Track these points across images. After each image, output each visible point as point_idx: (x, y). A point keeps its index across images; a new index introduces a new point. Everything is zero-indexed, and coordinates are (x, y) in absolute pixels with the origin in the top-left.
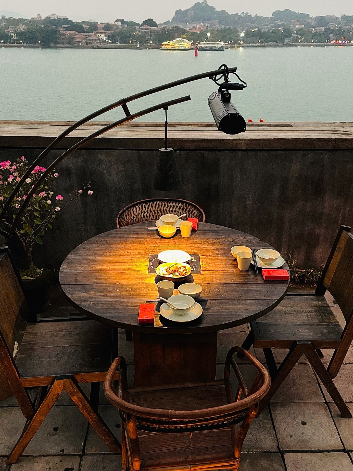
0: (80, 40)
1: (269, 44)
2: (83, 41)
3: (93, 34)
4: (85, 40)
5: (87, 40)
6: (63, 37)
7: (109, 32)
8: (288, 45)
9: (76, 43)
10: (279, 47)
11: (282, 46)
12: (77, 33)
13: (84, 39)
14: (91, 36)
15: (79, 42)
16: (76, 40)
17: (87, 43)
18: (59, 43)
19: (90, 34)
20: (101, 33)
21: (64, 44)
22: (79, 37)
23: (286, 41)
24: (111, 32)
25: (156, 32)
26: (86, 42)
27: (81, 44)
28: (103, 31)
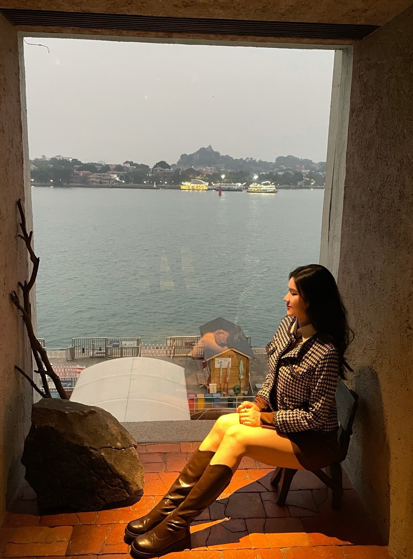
0: (95, 180)
1: (283, 186)
2: (98, 180)
3: (107, 174)
4: (100, 180)
5: (101, 179)
6: (76, 176)
7: (122, 173)
8: (301, 187)
9: (90, 182)
10: (292, 188)
11: (296, 188)
12: (91, 173)
13: (99, 178)
14: (105, 176)
15: (93, 181)
16: (91, 180)
17: (101, 183)
18: (72, 182)
19: (104, 174)
20: (113, 173)
21: (77, 183)
22: (94, 177)
23: (299, 183)
24: (123, 172)
25: (170, 173)
26: (100, 181)
27: (96, 183)
28: (115, 172)
